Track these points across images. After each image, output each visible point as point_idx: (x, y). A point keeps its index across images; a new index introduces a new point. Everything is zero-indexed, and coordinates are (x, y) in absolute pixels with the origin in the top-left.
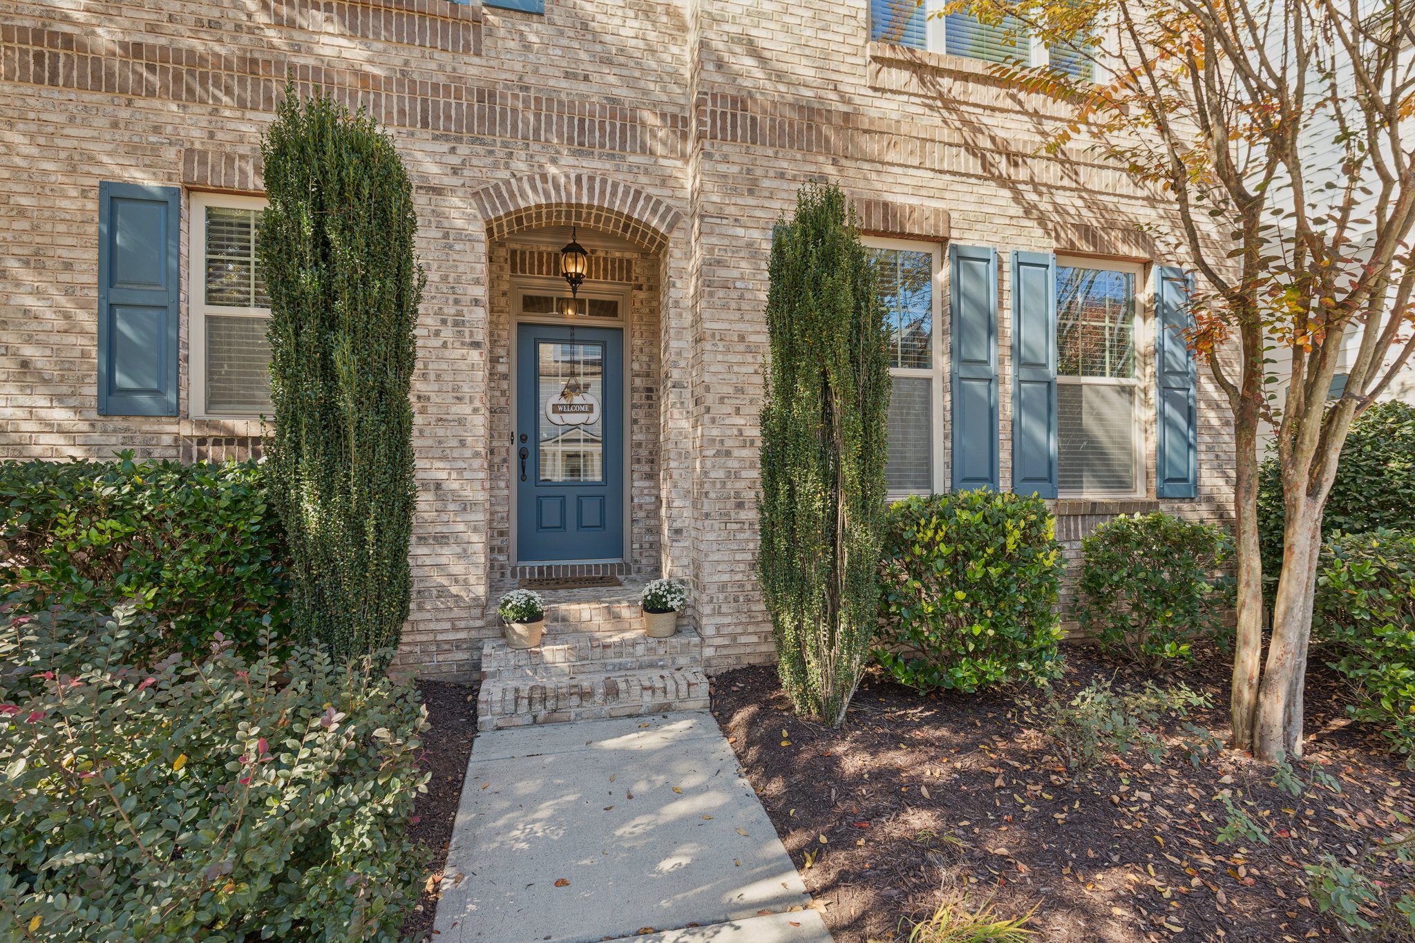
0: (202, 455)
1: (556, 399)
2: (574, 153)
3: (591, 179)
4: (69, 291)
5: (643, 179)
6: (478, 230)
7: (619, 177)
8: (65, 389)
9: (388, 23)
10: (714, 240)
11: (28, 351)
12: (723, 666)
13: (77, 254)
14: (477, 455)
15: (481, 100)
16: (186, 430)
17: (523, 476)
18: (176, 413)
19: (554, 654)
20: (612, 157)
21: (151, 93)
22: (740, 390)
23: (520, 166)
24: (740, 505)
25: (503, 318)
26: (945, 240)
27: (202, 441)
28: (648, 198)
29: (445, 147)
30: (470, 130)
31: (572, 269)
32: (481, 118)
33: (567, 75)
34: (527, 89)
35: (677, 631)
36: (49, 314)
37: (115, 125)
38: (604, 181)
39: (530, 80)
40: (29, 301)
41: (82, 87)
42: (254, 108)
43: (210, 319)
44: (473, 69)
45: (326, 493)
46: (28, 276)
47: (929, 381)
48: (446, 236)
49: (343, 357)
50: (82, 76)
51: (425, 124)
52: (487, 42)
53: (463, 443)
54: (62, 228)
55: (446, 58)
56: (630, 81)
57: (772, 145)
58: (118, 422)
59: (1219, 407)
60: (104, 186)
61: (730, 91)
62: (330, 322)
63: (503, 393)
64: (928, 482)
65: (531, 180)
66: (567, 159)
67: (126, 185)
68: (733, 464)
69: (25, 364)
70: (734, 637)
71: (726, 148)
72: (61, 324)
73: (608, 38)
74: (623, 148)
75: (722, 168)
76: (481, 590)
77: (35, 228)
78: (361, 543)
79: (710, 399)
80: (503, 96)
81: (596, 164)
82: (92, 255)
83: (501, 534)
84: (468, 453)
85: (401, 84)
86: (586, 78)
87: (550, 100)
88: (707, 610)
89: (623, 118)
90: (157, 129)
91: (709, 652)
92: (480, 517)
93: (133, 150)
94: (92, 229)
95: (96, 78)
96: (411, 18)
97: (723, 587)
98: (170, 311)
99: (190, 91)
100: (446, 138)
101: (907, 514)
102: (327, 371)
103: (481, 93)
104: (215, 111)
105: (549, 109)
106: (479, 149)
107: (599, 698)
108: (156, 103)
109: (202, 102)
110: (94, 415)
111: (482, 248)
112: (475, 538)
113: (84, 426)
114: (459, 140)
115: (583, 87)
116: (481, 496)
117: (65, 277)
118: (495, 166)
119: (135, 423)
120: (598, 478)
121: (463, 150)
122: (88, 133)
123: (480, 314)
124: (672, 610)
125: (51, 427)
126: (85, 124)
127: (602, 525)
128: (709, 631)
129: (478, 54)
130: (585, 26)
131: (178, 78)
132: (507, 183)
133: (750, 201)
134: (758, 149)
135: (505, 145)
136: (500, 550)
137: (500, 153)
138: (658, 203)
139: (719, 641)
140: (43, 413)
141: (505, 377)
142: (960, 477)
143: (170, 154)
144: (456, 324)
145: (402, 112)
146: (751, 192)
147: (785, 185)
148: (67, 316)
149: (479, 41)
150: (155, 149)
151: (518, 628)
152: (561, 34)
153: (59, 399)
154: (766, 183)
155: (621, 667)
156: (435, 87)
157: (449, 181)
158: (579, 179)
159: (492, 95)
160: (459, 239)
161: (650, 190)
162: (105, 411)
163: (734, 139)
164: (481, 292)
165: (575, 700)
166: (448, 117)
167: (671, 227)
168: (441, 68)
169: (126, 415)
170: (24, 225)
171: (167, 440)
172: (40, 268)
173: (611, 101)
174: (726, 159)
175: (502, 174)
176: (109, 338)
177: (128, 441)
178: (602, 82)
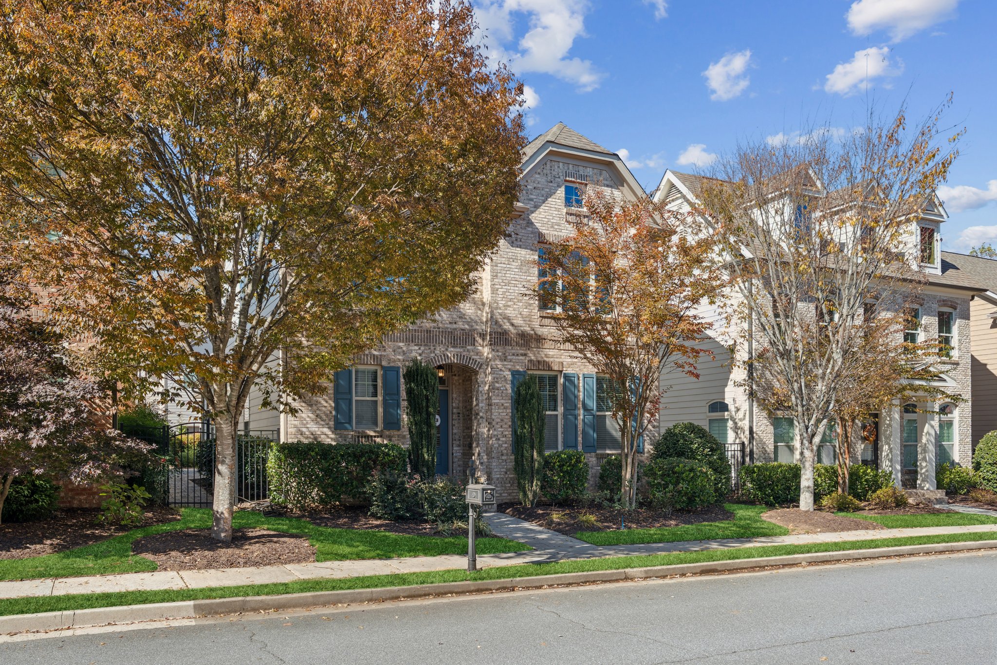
0: (359, 441)
2: (453, 347)
3: (457, 355)
4: (328, 396)
5: (472, 353)
7: (465, 353)
8: (326, 422)
10: (494, 375)
11: (319, 412)
12: (500, 502)
15: (427, 333)
16: (355, 434)
18: (353, 429)
20: (463, 347)
22: (502, 420)
23: (437, 352)
24: (502, 455)
26: (561, 372)
27: (359, 437)
28: (473, 360)
30: (424, 342)
31: (440, 375)
32: (427, 338)
33: (450, 323)
34: (439, 328)
36: (322, 402)
38: (461, 355)
39: (441, 326)
43: (356, 401)
44: (425, 324)
47: (557, 415)
51: (412, 342)
56: (468, 323)
57: (511, 346)
58: (338, 432)
59: (651, 421)
61: (499, 330)
64: (557, 448)
65: (441, 356)
66: (450, 349)
68: (500, 442)
69: (318, 416)
70: (501, 494)
71: (498, 348)
72: (326, 405)
73: (462, 310)
74: (466, 344)
75: (497, 354)
79: (494, 423)
80: (433, 331)
81: (458, 350)
85: (406, 330)
86: (456, 323)
87: (445, 332)
89: (466, 335)
97: (498, 479)
98: (349, 399)
100: (418, 345)
101: (550, 456)
103: (428, 331)
105: (445, 334)
106: (427, 348)
110: (333, 430)
113: (331, 433)
114: (421, 345)
115: (455, 326)
118: (431, 352)
119: (342, 431)
121: (422, 348)
125: (323, 433)
127: (441, 464)
132: (434, 358)
133: (504, 363)
134: (507, 347)
135: (434, 346)
137: (432, 348)
138: (476, 361)
140: (322, 429)
142: (566, 445)
145: (406, 338)
146: (505, 360)
147: (515, 357)
148: (327, 402)
153: (325, 425)
154: (509, 357)
156: (414, 330)
158: (454, 355)
159: (430, 331)
161: (474, 357)
162: (336, 429)
166: (419, 339)
167: (480, 367)
169: (341, 429)
171: (350, 436)
173: (462, 330)
174: (498, 351)
175: (433, 355)
176: (337, 408)
177: (341, 437)
178: (460, 325)
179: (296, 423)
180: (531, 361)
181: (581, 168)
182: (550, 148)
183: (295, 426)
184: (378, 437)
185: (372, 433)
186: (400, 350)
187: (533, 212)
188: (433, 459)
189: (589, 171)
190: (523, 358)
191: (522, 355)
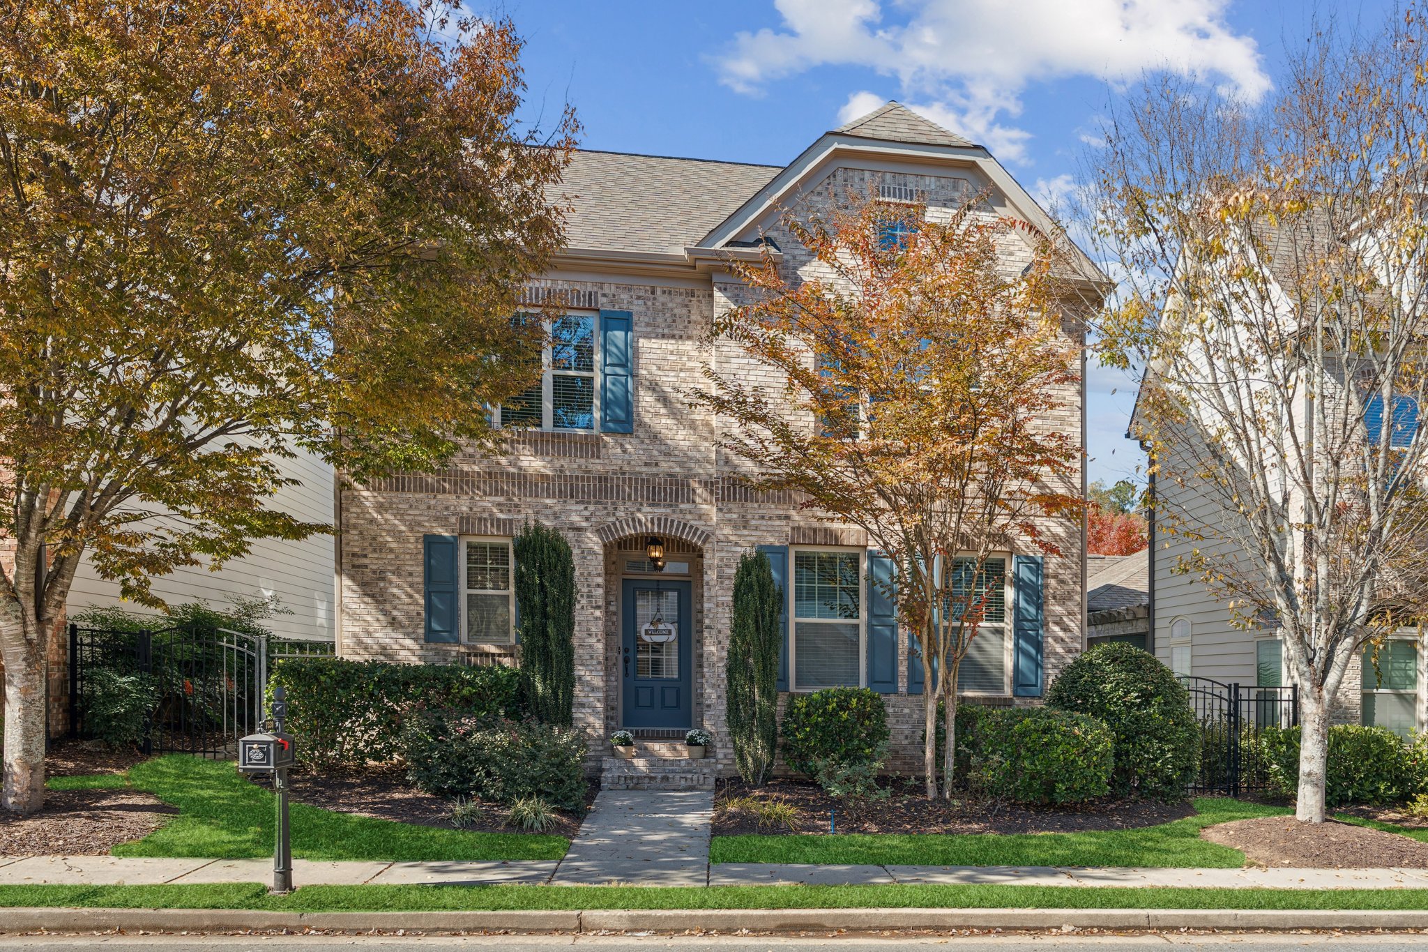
0: (469, 662)
1: (647, 626)
2: (650, 505)
3: (659, 519)
4: (411, 586)
5: (688, 517)
6: (598, 549)
7: (675, 516)
8: (410, 630)
9: (553, 448)
10: (723, 554)
11: (395, 613)
12: (728, 774)
13: (414, 568)
14: (599, 663)
15: (600, 482)
16: (463, 650)
17: (626, 674)
18: (458, 642)
19: (640, 763)
20: (671, 506)
21: (444, 491)
23: (621, 514)
25: (613, 577)
26: (863, 548)
27: (469, 655)
28: (691, 527)
29: (582, 507)
30: (595, 497)
31: (653, 554)
32: (600, 490)
33: (646, 464)
34: (624, 473)
35: (705, 757)
36: (403, 596)
37: (429, 508)
38: (666, 520)
39: (626, 468)
40: (395, 591)
41: (415, 491)
42: (490, 495)
43: (469, 595)
44: (596, 466)
45: (544, 680)
46: (394, 579)
47: (856, 626)
48: (583, 552)
49: (551, 630)
50: (415, 486)
51: (572, 497)
52: (603, 451)
53: (592, 657)
54: (408, 557)
55: (582, 461)
56: (681, 464)
57: (757, 501)
58: (432, 645)
59: (1063, 640)
60: (425, 536)
62: (545, 615)
63: (613, 623)
65: (627, 521)
66: (646, 509)
67: (434, 535)
69: (394, 619)
71: (730, 505)
72: (408, 600)
73: (669, 442)
74: (677, 500)
75: (728, 516)
76: (601, 732)
77: (397, 557)
78: (557, 699)
80: (612, 479)
81: (662, 510)
82: (420, 569)
83: (613, 708)
84: (595, 662)
85: (560, 477)
86: (657, 464)
87: (636, 479)
88: (719, 745)
89: (677, 484)
90: (447, 508)
91: (720, 767)
92: (601, 695)
93: (437, 519)
94: (420, 557)
95: (421, 487)
96: (564, 443)
98: (454, 594)
99: (462, 488)
100: (582, 502)
102: (544, 634)
103: (600, 478)
104: (472, 498)
105: (636, 483)
106: (600, 507)
107: (658, 780)
108: (447, 496)
109: (467, 493)
110: (422, 642)
111: (601, 558)
112: (598, 705)
113: (417, 647)
114: (589, 503)
115: (655, 470)
116: (601, 684)
117: (409, 579)
118: (608, 515)
119: (440, 646)
120: (676, 676)
121: (591, 508)
122: (417, 512)
123: (600, 591)
124: (700, 744)
125: (403, 647)
126: (417, 508)
127: (678, 706)
128: (720, 756)
129: (598, 458)
130: (655, 437)
131: (456, 484)
132: (614, 524)
133: (745, 532)
134: (749, 504)
135: (613, 503)
136: (612, 719)
137: (610, 507)
138: (697, 529)
139: (725, 761)
140: (401, 641)
141: (615, 613)
142: (872, 681)
143: (453, 520)
144: (588, 597)
145: (560, 491)
146: (745, 527)
147: (764, 523)
148: (411, 596)
149: (599, 451)
150: (446, 518)
151: (621, 749)
152: (643, 442)
153: (407, 635)
154: (753, 522)
155: (673, 771)
156: (577, 477)
157: (584, 524)
158: (652, 520)
159: (606, 479)
160: (589, 553)
161: (692, 522)
162: (427, 640)
163: (735, 499)
164: (600, 580)
165: (647, 780)
166: (583, 492)
167: (704, 542)
168: (580, 466)
169: (436, 642)
170: (391, 556)
171: (454, 654)
172: (399, 575)
173: (670, 475)
174: (730, 511)
175: (612, 519)
176: (429, 607)
177: (437, 654)
178: (665, 466)
179: (357, 629)
180: (797, 529)
181: (910, 179)
182: (836, 146)
183: (355, 636)
184: (505, 655)
185: (492, 649)
186: (548, 511)
187: (804, 264)
188: (555, 694)
189: (930, 183)
190: (784, 523)
191: (779, 518)
